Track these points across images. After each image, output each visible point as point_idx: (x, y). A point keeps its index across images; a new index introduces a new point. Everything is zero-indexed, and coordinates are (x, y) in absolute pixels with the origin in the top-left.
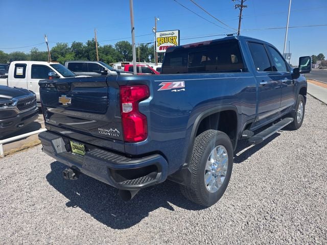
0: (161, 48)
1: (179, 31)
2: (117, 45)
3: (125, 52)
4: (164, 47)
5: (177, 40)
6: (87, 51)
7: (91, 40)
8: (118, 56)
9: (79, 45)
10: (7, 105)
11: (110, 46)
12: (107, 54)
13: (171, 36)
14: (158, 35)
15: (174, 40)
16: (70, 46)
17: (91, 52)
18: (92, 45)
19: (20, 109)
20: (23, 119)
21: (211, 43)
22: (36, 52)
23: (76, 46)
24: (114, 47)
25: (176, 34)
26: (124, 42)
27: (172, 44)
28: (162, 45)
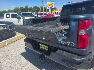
2: (33, 7)
3: (36, 9)
6: (25, 9)
7: (26, 6)
8: (34, 11)
9: (22, 7)
10: (6, 28)
11: (31, 8)
12: (30, 10)
13: (51, 3)
14: (47, 3)
16: (19, 8)
17: (26, 9)
18: (26, 7)
19: (10, 29)
20: (11, 32)
21: (84, 2)
22: (9, 10)
23: (21, 8)
24: (33, 8)
25: (53, 2)
27: (52, 6)
28: (49, 6)
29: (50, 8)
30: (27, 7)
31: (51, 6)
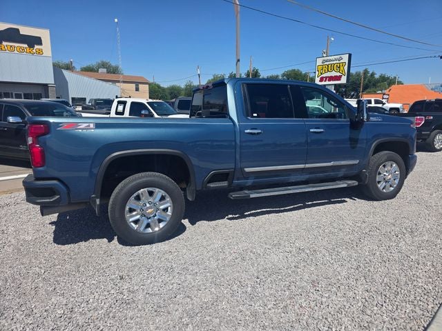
0: (321, 80)
1: (350, 56)
2: (283, 75)
4: (326, 78)
5: (346, 66)
13: (338, 62)
14: (319, 62)
15: (341, 68)
22: (190, 86)
25: (345, 58)
26: (294, 70)
27: (338, 74)
28: (324, 75)
29: (327, 83)
30: (257, 72)
31: (334, 74)
